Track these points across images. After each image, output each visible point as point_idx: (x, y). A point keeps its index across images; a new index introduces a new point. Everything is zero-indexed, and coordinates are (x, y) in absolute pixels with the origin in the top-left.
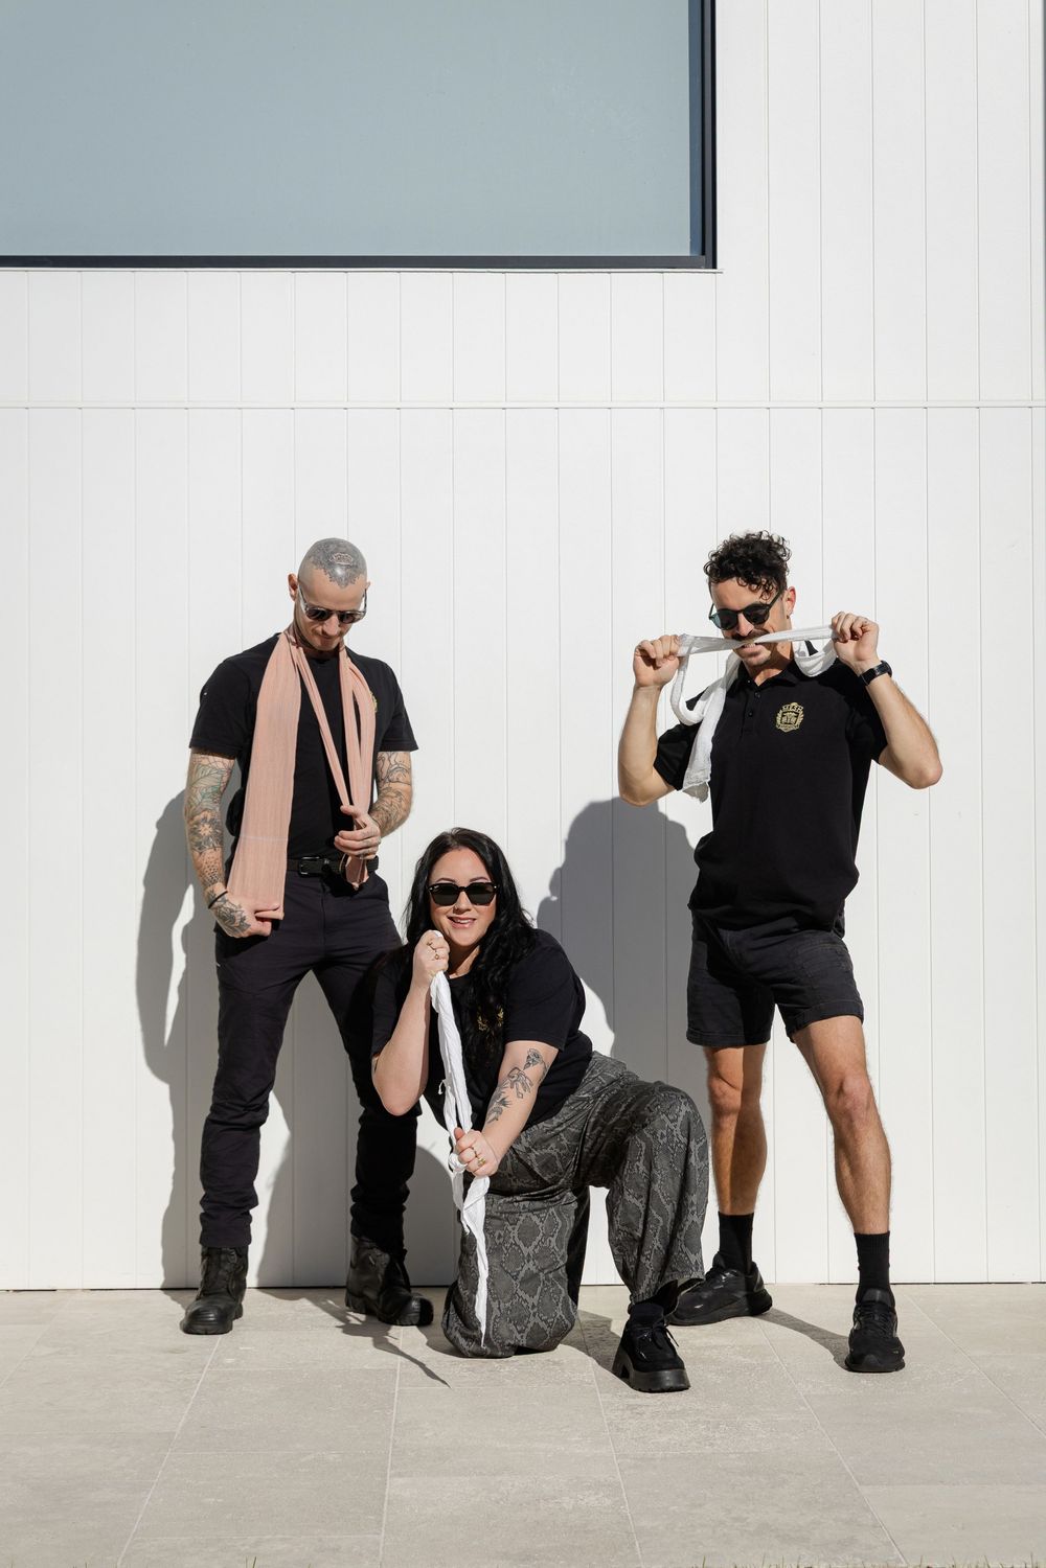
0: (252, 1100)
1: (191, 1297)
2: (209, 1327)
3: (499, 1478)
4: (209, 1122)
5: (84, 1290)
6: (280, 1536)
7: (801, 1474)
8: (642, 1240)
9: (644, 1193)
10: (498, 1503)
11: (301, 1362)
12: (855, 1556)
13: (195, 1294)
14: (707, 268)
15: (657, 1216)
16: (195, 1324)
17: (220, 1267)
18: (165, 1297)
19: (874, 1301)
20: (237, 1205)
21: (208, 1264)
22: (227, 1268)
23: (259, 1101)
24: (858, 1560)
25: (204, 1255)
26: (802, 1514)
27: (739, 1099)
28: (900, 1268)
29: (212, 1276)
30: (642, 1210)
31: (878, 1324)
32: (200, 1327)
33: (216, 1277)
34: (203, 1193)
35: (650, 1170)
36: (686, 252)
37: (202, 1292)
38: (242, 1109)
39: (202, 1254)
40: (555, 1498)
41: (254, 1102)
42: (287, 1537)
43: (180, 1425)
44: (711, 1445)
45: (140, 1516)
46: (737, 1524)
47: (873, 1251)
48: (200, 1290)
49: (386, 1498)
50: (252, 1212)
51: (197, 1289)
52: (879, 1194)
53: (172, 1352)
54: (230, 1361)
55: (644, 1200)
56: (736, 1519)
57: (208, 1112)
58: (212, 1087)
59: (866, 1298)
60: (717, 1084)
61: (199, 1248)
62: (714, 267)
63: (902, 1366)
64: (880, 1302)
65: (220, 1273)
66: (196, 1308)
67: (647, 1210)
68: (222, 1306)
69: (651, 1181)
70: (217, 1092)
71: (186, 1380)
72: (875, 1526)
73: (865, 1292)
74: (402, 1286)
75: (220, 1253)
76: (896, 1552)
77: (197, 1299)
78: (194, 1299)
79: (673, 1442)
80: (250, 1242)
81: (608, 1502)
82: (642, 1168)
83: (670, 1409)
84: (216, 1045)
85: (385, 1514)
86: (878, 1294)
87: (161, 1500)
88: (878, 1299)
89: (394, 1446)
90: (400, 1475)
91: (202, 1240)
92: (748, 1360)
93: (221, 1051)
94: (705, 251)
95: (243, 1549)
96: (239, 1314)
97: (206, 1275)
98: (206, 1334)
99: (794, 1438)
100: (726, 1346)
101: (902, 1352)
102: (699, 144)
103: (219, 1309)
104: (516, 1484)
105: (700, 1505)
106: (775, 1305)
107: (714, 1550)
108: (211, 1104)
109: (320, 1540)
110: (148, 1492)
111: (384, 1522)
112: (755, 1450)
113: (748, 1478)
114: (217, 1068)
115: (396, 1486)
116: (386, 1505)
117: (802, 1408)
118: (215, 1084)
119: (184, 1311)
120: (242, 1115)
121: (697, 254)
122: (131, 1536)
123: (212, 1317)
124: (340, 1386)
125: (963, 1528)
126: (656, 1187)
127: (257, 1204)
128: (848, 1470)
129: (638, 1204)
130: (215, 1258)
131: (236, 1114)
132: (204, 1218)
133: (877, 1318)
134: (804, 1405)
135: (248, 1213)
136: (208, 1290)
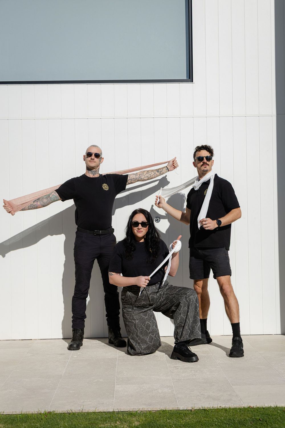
0: (84, 291)
1: (70, 341)
2: (74, 348)
3: (143, 385)
4: (73, 297)
5: (39, 339)
6: (89, 400)
7: (218, 383)
8: (184, 326)
9: (186, 315)
10: (143, 391)
11: (93, 357)
12: (231, 403)
13: (71, 340)
14: (191, 82)
15: (188, 321)
16: (70, 348)
17: (77, 334)
18: (63, 341)
19: (236, 340)
20: (81, 318)
21: (74, 333)
22: (79, 334)
23: (86, 292)
24: (232, 404)
25: (73, 331)
26: (218, 393)
27: (201, 290)
28: (243, 331)
29: (75, 336)
30: (185, 319)
31: (237, 346)
32: (72, 349)
33: (76, 336)
34: (72, 315)
35: (188, 309)
36: (185, 78)
37: (73, 340)
38: (81, 294)
39: (72, 330)
40: (157, 390)
41: (84, 292)
42: (90, 400)
43: (64, 373)
44: (195, 376)
45: (54, 396)
46: (202, 396)
47: (236, 327)
48: (72, 339)
49: (115, 390)
50: (85, 319)
51: (71, 339)
52: (235, 313)
53: (61, 355)
54: (75, 357)
55: (186, 316)
56: (202, 395)
57: (73, 295)
58: (74, 288)
59: (234, 339)
60: (195, 286)
61: (72, 329)
62: (192, 82)
63: (243, 356)
64: (238, 340)
65: (77, 335)
66: (71, 344)
67: (186, 319)
68: (77, 343)
69: (188, 312)
70: (75, 290)
71: (64, 362)
72: (236, 396)
73: (234, 338)
74: (119, 337)
75: (77, 330)
76: (242, 402)
77: (71, 342)
78: (71, 341)
79: (186, 375)
80: (84, 327)
81: (170, 391)
82: (186, 309)
83: (185, 367)
84: (75, 278)
85: (115, 395)
86: (238, 338)
87: (59, 392)
88: (237, 339)
89: (117, 377)
90: (118, 385)
91: (73, 327)
92: (204, 355)
93: (76, 280)
94: (190, 78)
95: (80, 404)
96: (82, 345)
97: (73, 336)
98: (74, 350)
99: (216, 374)
100: (198, 351)
101: (243, 352)
102: (188, 51)
103: (77, 344)
104: (147, 386)
105: (193, 391)
106: (213, 341)
107: (196, 402)
108: (74, 293)
109: (99, 401)
110: (56, 390)
111: (115, 396)
112: (206, 377)
113: (205, 384)
114: (75, 284)
115: (117, 387)
116: (115, 392)
117: (218, 367)
118: (75, 288)
119: (68, 344)
120: (81, 296)
121: (188, 79)
122: (52, 401)
123: (75, 346)
124: (103, 362)
125: (258, 396)
126: (189, 314)
127: (86, 318)
128: (229, 382)
129: (184, 317)
130: (76, 331)
131: (80, 295)
132: (73, 321)
133: (237, 344)
134: (218, 366)
135: (84, 320)
136: (74, 339)
